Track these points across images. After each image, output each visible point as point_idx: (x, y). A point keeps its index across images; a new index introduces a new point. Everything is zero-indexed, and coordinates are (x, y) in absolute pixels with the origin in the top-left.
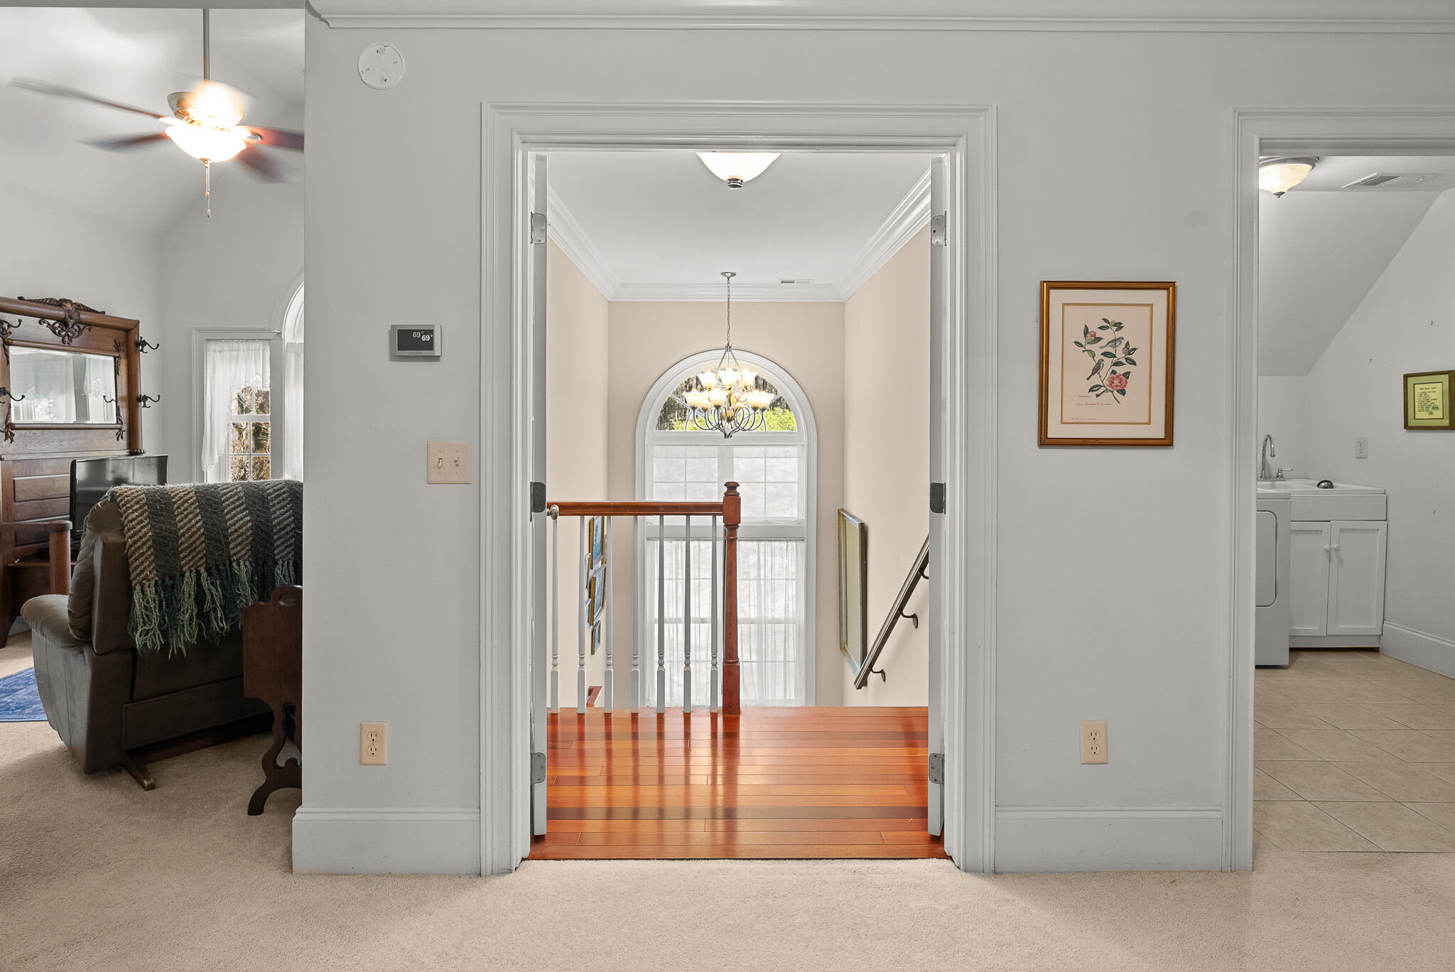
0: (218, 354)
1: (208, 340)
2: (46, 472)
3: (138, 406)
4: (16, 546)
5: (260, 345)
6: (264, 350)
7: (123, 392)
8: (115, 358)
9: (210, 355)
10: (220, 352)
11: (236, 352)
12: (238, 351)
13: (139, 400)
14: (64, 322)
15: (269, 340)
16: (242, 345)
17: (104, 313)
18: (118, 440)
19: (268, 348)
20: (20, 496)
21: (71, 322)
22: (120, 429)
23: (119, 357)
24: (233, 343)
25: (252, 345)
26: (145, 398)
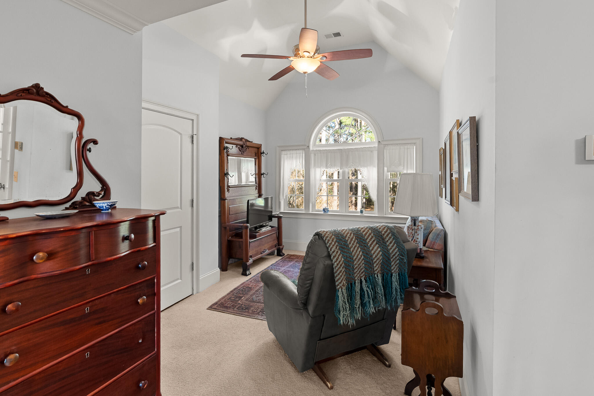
0: (285, 155)
1: (282, 150)
2: (238, 203)
3: (261, 177)
4: (230, 232)
5: (301, 151)
6: (302, 153)
7: (257, 172)
8: (255, 159)
9: (282, 156)
10: (286, 155)
11: (292, 155)
12: (293, 154)
13: (262, 174)
14: (242, 146)
15: (304, 149)
16: (294, 152)
17: (252, 142)
18: (256, 190)
19: (304, 152)
20: (231, 213)
21: (244, 146)
22: (256, 186)
23: (256, 158)
24: (291, 151)
25: (298, 152)
26: (263, 174)
